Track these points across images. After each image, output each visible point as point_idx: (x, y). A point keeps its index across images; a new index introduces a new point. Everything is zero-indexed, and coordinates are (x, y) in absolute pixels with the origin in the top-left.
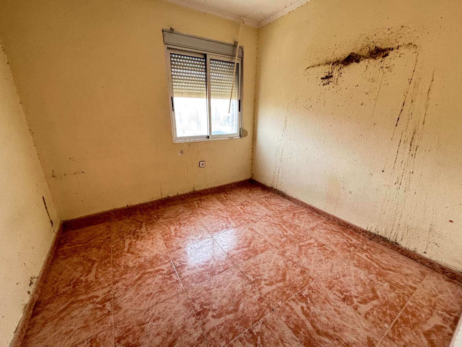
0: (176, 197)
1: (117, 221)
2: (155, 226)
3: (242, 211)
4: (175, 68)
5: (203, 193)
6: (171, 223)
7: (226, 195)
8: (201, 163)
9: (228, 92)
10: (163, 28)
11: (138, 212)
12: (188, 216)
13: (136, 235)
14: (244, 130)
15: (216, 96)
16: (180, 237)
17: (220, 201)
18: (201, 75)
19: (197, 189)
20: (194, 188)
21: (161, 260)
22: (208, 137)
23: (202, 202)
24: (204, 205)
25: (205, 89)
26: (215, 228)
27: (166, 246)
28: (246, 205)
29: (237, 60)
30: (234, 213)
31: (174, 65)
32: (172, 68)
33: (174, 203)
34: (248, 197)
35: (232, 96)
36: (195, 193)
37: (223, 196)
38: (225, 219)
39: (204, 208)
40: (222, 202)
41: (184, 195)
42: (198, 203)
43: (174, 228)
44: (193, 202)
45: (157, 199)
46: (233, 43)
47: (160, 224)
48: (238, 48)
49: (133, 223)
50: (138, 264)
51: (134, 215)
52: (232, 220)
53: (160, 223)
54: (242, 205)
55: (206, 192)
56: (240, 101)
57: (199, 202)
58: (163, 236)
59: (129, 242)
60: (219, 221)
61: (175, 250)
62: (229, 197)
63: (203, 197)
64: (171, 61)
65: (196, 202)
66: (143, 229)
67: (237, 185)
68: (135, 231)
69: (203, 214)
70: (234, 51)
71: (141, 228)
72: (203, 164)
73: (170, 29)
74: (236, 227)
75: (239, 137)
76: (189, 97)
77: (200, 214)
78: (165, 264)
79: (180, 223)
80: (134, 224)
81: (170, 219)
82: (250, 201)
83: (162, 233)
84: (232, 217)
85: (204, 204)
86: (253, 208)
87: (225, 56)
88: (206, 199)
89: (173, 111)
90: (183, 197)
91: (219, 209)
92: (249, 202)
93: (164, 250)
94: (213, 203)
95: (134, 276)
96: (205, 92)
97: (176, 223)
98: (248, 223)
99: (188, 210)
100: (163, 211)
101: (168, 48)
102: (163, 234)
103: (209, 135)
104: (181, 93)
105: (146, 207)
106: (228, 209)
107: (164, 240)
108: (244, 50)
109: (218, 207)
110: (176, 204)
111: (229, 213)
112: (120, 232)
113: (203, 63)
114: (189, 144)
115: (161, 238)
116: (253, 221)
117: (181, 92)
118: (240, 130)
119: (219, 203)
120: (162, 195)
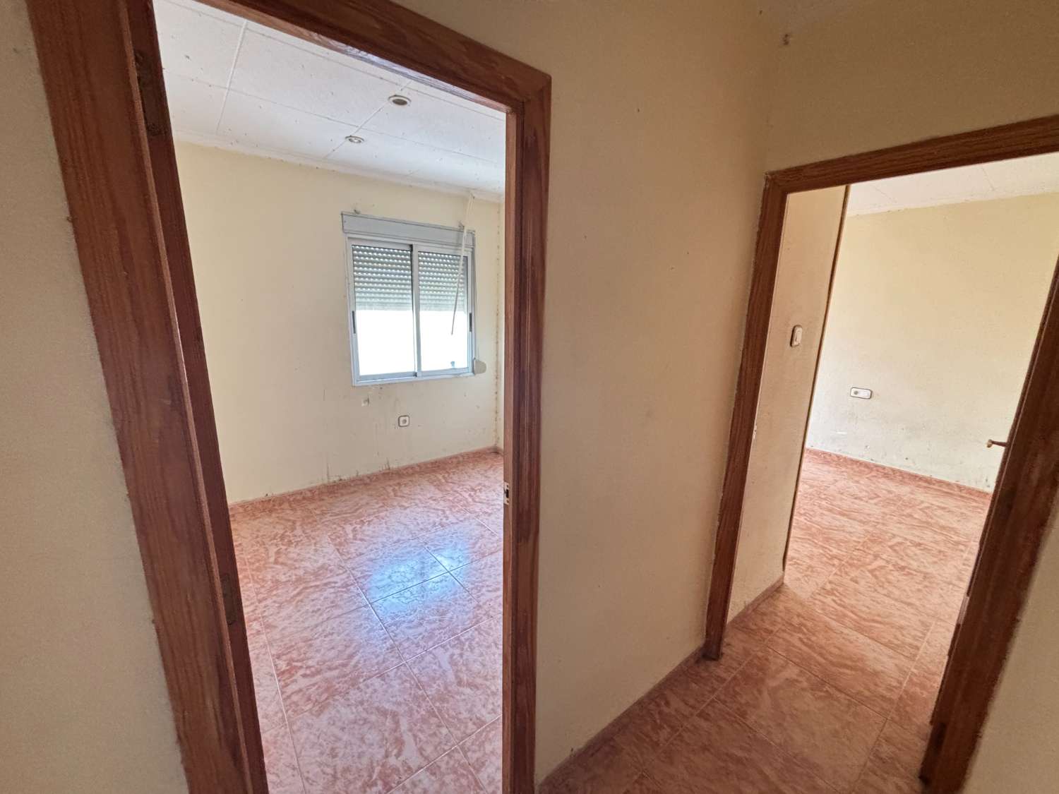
0: (353, 481)
1: (248, 522)
2: (319, 526)
3: (470, 500)
4: (359, 266)
5: (405, 472)
6: (346, 521)
7: (446, 475)
8: (402, 419)
9: (451, 301)
10: (342, 210)
11: (286, 505)
12: (375, 510)
13: (286, 540)
14: (478, 362)
15: (429, 307)
16: (361, 540)
17: (435, 486)
18: (404, 275)
19: (394, 466)
20: (388, 463)
21: (331, 571)
22: (415, 375)
23: (403, 488)
24: (405, 492)
25: (410, 297)
26: (421, 526)
27: (339, 552)
28: (480, 490)
29: (464, 252)
30: (457, 503)
31: (358, 261)
32: (354, 266)
33: (349, 491)
34: (486, 477)
35: (457, 306)
36: (388, 473)
37: (440, 477)
38: (440, 513)
39: (404, 497)
40: (439, 486)
41: (369, 478)
42: (394, 490)
43: (351, 528)
44: (385, 489)
45: (320, 483)
46: (457, 227)
47: (326, 523)
48: (465, 234)
49: (277, 523)
50: (294, 577)
51: (279, 511)
52: (452, 513)
53: (327, 521)
54: (473, 489)
55: (411, 471)
56: (471, 315)
57: (397, 488)
58: (332, 540)
59: (276, 550)
60: (428, 516)
61: (354, 557)
62: (451, 478)
63: (403, 480)
64: (354, 255)
65: (392, 488)
66: (298, 531)
67: (469, 458)
68: (283, 535)
69: (403, 506)
70: (459, 238)
71: (293, 529)
72: (405, 421)
73: (353, 212)
74: (457, 523)
75: (472, 374)
76: (383, 309)
77: (397, 507)
78: (338, 575)
79: (362, 521)
80: (282, 524)
81: (345, 516)
82: (487, 483)
83: (332, 535)
84: (453, 509)
85: (406, 490)
86: (489, 495)
87: (445, 246)
88: (410, 483)
89: (355, 332)
90: (368, 481)
91: (431, 498)
92: (484, 486)
93: (335, 558)
94: (422, 489)
95: (290, 591)
96: (410, 301)
97: (354, 521)
98: (477, 516)
99: (376, 501)
100: (330, 504)
101: (349, 238)
102: (333, 537)
103: (416, 371)
104: (371, 305)
105: (299, 497)
106: (448, 497)
107: (335, 545)
108: (476, 236)
109: (429, 496)
110: (355, 492)
111: (447, 504)
112: (257, 537)
113: (407, 257)
114: (381, 387)
115: (329, 543)
116: (487, 513)
117: (368, 303)
118: (473, 362)
119: (432, 488)
120: (328, 479)
